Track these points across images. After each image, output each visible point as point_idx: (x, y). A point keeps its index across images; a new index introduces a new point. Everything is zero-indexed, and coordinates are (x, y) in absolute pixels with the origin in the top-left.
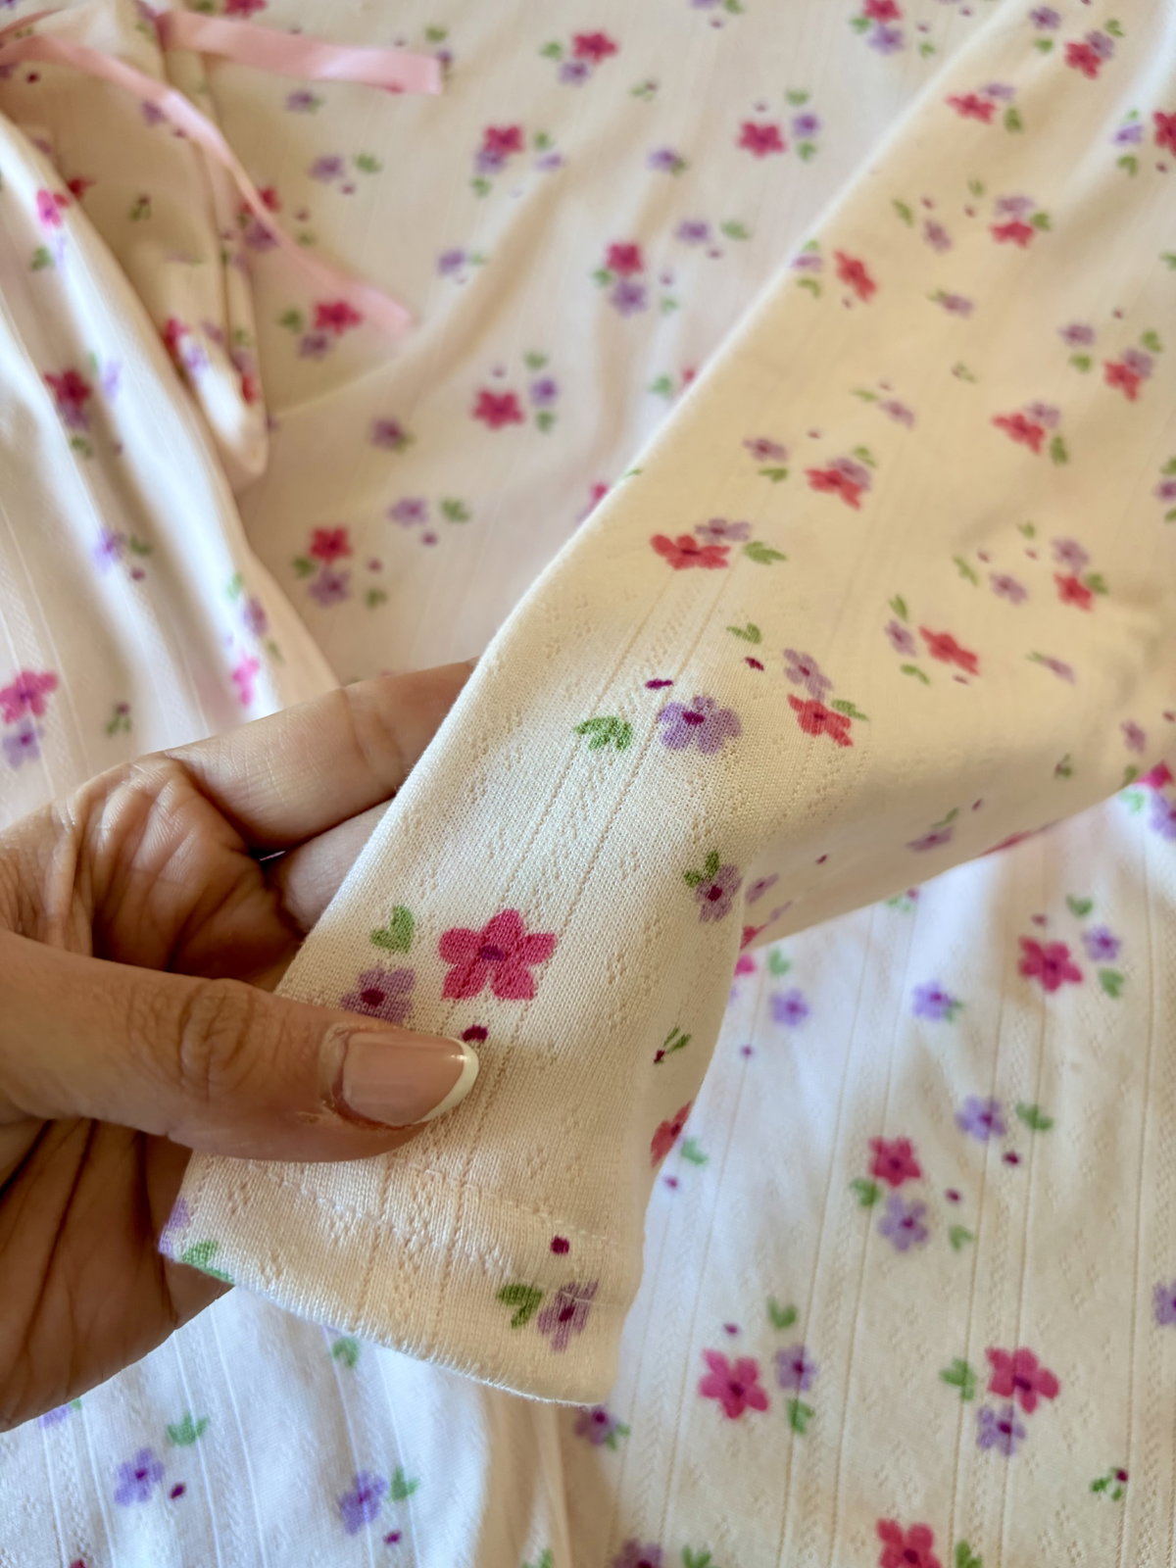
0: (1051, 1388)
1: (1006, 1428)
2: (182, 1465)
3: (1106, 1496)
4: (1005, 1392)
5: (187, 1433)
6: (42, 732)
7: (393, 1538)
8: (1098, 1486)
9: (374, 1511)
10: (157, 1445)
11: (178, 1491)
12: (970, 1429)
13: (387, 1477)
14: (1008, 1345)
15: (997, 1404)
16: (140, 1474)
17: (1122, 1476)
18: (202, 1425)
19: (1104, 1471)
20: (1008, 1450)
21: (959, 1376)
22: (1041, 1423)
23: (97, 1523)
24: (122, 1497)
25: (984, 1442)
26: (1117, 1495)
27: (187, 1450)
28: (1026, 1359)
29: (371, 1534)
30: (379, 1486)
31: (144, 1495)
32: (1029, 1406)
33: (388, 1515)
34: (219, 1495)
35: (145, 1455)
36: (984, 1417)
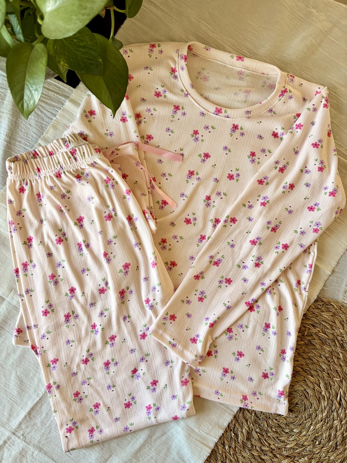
0: (243, 355)
1: (238, 359)
2: (147, 358)
3: (248, 367)
4: (239, 356)
5: (148, 355)
6: (128, 271)
7: (171, 367)
8: (247, 366)
9: (169, 364)
10: (144, 356)
11: (147, 361)
12: (234, 359)
13: (170, 361)
14: (239, 351)
15: (237, 357)
16: (142, 359)
17: (250, 365)
18: (149, 354)
19: (248, 364)
20: (238, 361)
21: (234, 354)
22: (242, 359)
23: (137, 364)
24: (140, 361)
25: (235, 360)
26: (249, 367)
27: (148, 357)
28: (241, 352)
29: (169, 366)
30: (169, 361)
31: (143, 361)
32: (241, 357)
33: (171, 364)
34: (151, 362)
35: (143, 357)
36: (236, 358)
